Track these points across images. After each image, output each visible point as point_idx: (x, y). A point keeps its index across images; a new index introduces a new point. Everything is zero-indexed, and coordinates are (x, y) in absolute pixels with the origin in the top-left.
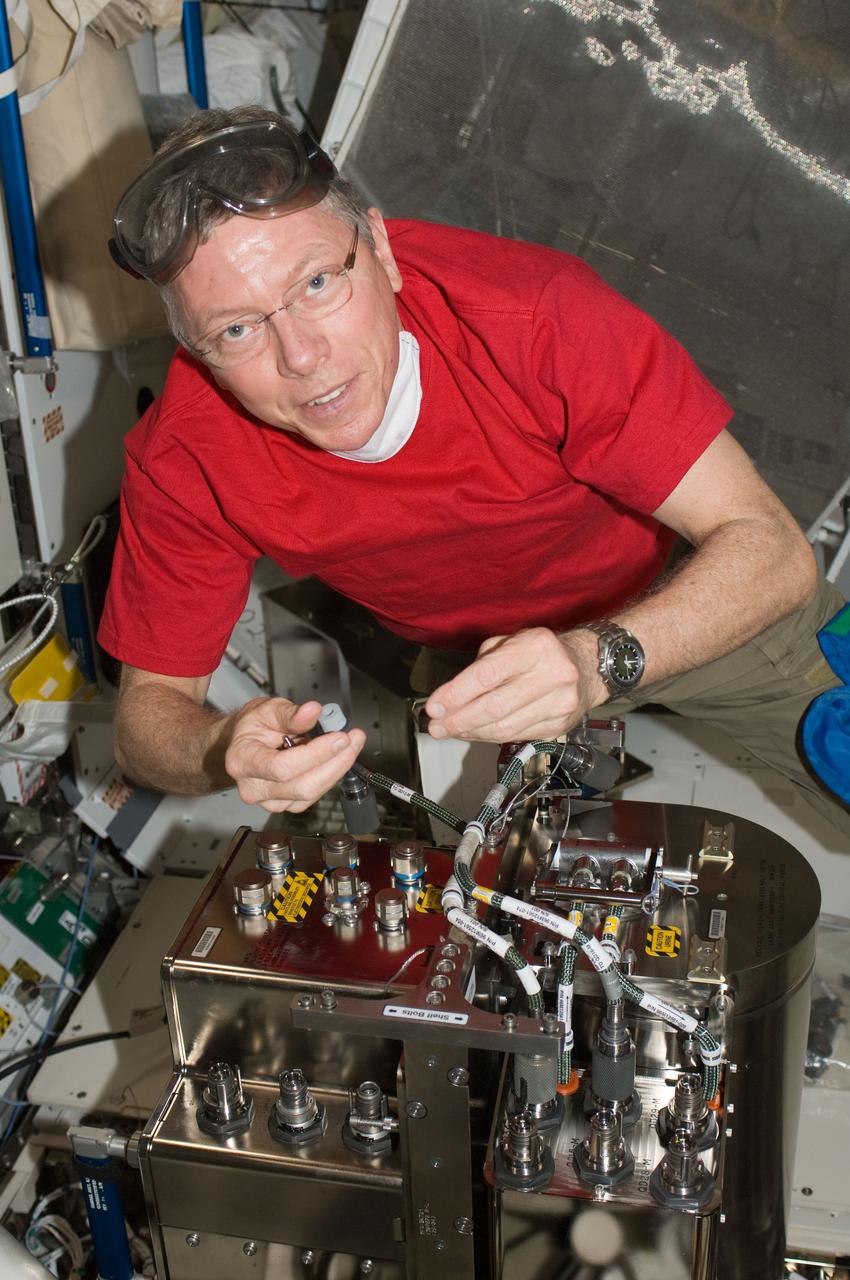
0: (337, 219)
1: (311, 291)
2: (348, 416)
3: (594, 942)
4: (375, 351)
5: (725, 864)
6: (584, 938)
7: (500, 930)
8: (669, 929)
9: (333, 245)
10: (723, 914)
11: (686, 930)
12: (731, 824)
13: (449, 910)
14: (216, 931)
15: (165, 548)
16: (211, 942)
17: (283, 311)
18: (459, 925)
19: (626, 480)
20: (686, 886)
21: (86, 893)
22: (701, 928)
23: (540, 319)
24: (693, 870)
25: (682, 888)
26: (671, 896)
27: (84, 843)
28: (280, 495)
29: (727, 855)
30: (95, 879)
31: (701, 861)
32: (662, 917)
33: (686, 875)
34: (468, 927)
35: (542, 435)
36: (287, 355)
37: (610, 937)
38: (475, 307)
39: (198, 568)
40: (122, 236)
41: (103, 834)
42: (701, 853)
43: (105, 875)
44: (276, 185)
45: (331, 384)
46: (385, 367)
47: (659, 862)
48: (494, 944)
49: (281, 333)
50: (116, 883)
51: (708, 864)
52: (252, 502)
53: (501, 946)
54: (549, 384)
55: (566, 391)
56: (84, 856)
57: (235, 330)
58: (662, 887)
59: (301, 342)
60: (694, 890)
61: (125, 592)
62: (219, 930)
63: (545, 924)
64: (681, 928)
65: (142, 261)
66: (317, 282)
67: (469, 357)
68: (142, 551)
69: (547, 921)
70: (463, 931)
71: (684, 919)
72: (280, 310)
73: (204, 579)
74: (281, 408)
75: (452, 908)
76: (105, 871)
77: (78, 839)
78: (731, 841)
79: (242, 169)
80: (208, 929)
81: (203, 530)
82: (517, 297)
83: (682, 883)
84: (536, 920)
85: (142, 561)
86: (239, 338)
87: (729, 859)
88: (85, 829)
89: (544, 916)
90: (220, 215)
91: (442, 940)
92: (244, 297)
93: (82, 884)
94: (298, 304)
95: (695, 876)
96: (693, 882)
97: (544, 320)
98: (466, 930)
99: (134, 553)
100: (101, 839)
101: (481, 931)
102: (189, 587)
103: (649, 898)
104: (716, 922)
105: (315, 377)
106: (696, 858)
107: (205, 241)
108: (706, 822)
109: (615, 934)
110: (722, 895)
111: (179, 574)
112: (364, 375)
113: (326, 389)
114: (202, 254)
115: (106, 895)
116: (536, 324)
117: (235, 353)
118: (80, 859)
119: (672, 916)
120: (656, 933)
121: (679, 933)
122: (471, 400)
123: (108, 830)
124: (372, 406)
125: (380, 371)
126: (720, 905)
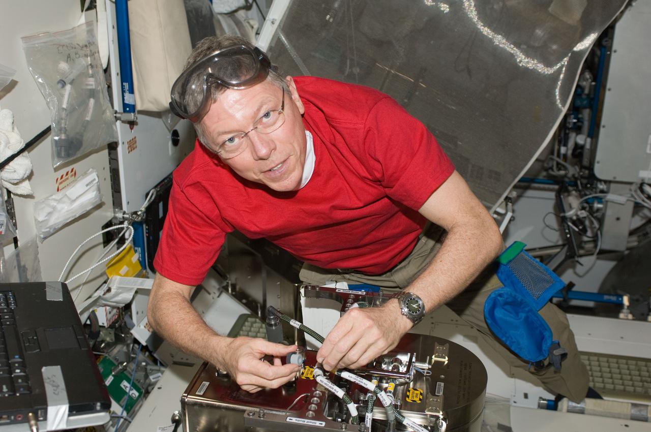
0: (274, 85)
1: (265, 120)
2: (286, 176)
3: (383, 393)
4: (296, 145)
5: (444, 362)
6: (378, 391)
7: (340, 386)
8: (417, 390)
9: (273, 97)
10: (442, 384)
11: (425, 391)
12: (448, 344)
13: (317, 376)
14: (207, 384)
15: (187, 224)
16: (205, 388)
17: (253, 131)
18: (321, 383)
19: (405, 194)
20: (426, 371)
21: (134, 372)
22: (432, 390)
23: (367, 127)
24: (430, 363)
25: (424, 372)
26: (419, 375)
27: (134, 348)
28: (248, 206)
29: (445, 358)
30: (138, 365)
31: (433, 361)
32: (415, 384)
33: (426, 366)
34: (326, 384)
35: (370, 177)
36: (256, 150)
37: (390, 392)
38: (338, 121)
39: (202, 235)
40: (175, 100)
41: (144, 344)
42: (433, 357)
43: (144, 364)
44: (246, 73)
45: (277, 162)
46: (301, 151)
47: (414, 360)
48: (337, 392)
49: (253, 140)
50: (149, 367)
51: (436, 362)
52: (235, 209)
53: (340, 393)
54: (373, 156)
55: (381, 160)
56: (134, 354)
57: (231, 140)
58: (415, 372)
59: (262, 144)
60: (429, 373)
61: (168, 243)
62: (209, 383)
63: (361, 384)
64: (423, 390)
65: (186, 111)
66: (267, 115)
67: (335, 140)
68: (177, 226)
69: (362, 382)
70: (323, 386)
71: (424, 387)
72: (252, 130)
73: (204, 241)
74: (255, 173)
75: (318, 375)
76: (144, 362)
77: (131, 345)
78: (447, 352)
79: (229, 67)
80: (204, 382)
81: (207, 220)
82: (357, 116)
83: (424, 369)
84: (357, 382)
85: (177, 230)
86: (233, 144)
87: (446, 360)
88: (136, 341)
89: (361, 380)
90: (221, 90)
91: (313, 389)
92: (233, 125)
93: (133, 368)
94: (259, 127)
95: (430, 367)
96: (429, 369)
97: (369, 128)
98: (324, 385)
99: (173, 226)
100: (142, 345)
101: (332, 386)
102: (198, 244)
103: (409, 375)
104: (439, 389)
105: (270, 159)
106: (431, 359)
107: (215, 101)
108: (436, 343)
109: (392, 391)
110: (442, 376)
111: (194, 238)
112: (292, 157)
113: (276, 165)
114: (214, 108)
115: (144, 373)
116: (366, 129)
117: (232, 150)
118: (132, 355)
119: (418, 385)
120: (411, 392)
121: (422, 392)
122: (336, 162)
123: (146, 342)
124: (296, 170)
125: (299, 154)
126: (442, 380)
